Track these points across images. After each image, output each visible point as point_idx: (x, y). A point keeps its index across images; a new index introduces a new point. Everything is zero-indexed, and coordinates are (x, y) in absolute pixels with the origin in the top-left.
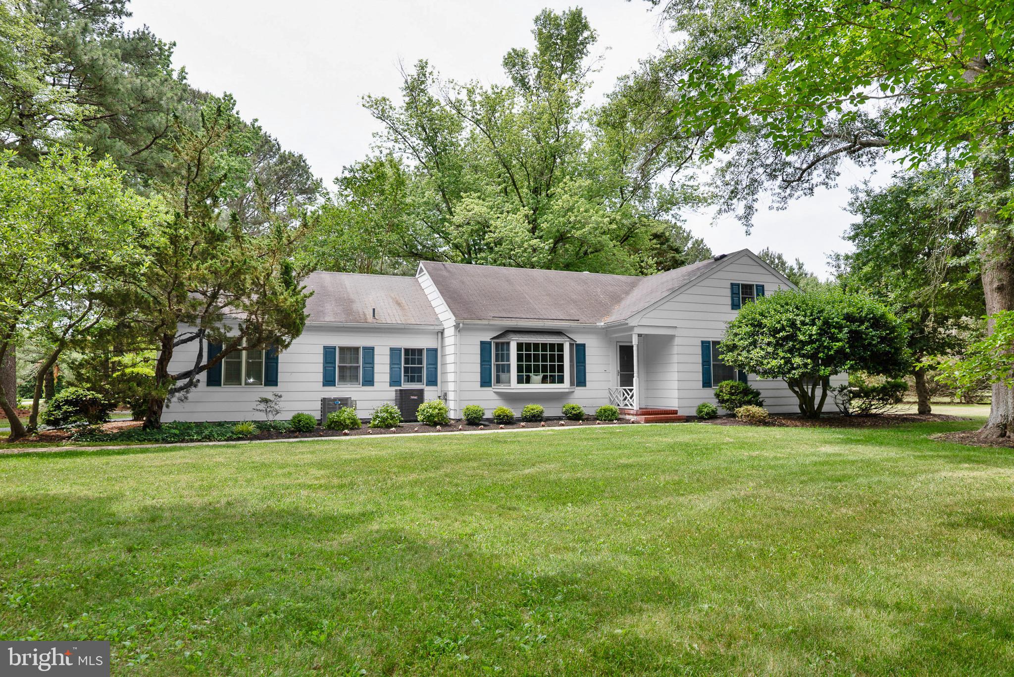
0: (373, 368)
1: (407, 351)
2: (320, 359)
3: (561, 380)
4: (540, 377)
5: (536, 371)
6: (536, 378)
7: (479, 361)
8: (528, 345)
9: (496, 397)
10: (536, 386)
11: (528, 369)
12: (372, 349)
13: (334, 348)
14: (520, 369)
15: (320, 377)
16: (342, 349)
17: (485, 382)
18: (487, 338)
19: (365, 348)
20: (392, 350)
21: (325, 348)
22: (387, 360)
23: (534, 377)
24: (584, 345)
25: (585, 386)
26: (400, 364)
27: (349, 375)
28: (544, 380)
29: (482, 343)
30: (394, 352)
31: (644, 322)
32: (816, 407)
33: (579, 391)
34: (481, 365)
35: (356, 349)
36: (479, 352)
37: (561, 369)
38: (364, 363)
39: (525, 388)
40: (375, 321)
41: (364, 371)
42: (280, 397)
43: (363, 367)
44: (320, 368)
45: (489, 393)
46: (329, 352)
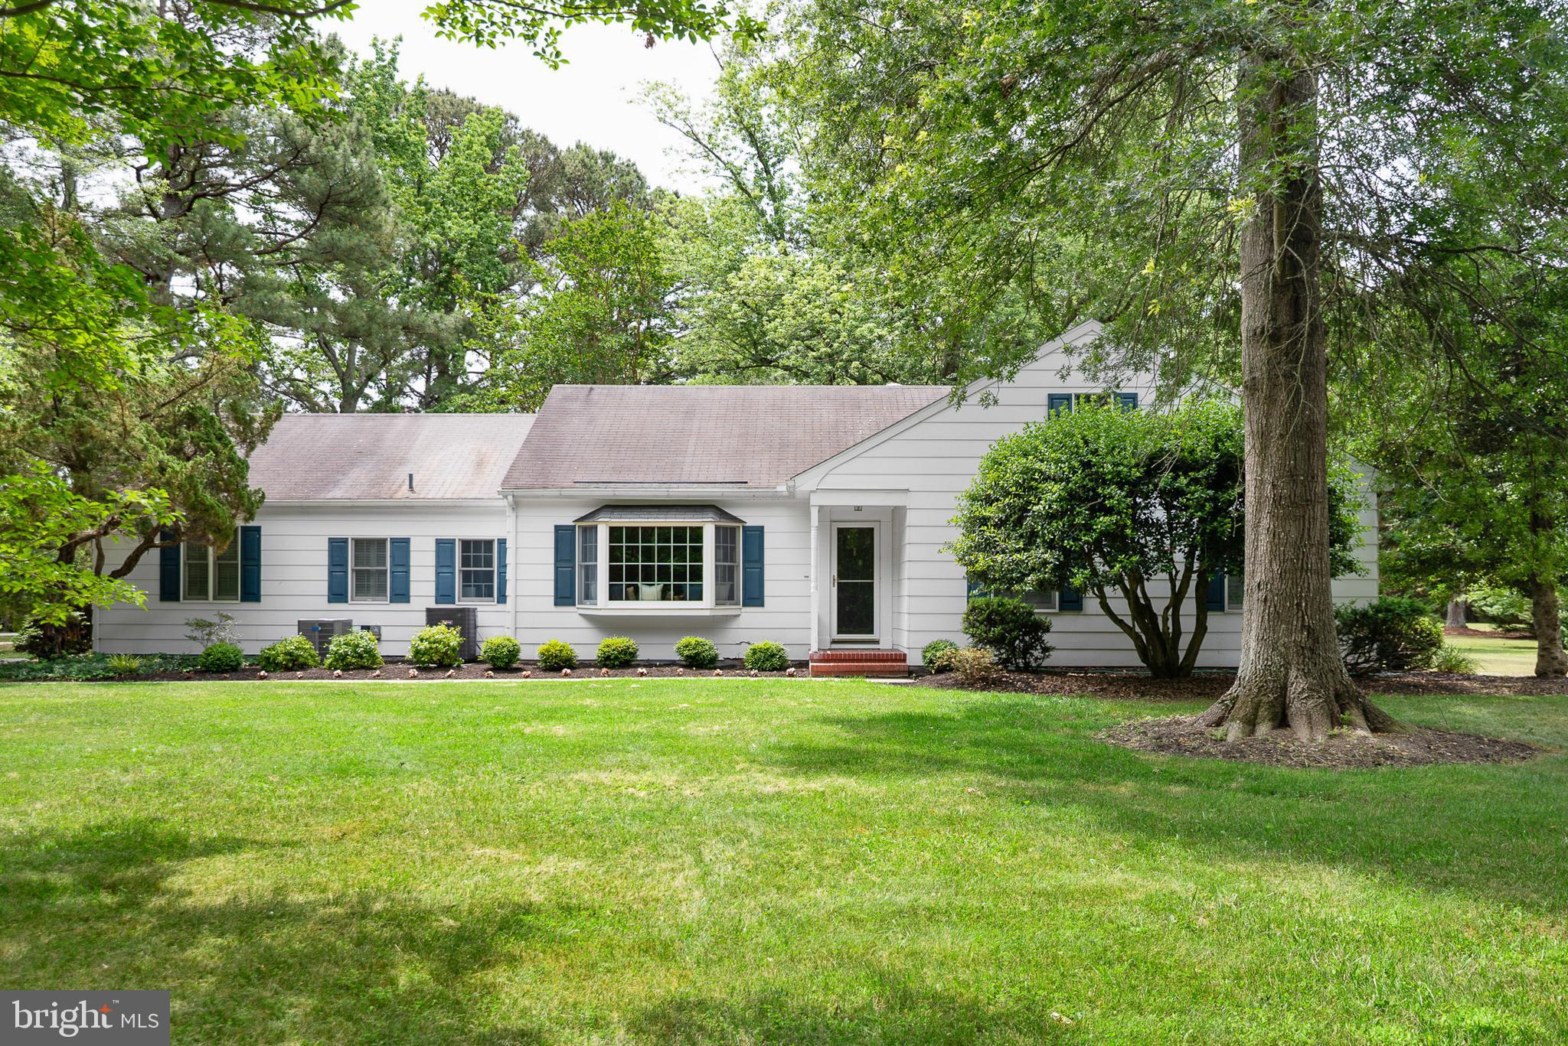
0: (408, 572)
1: (466, 544)
2: (323, 558)
3: (697, 595)
4: (657, 588)
5: (648, 577)
6: (650, 590)
7: (552, 561)
8: (632, 532)
9: (584, 623)
10: (650, 604)
11: (632, 573)
12: (407, 541)
13: (345, 541)
14: (614, 574)
15: (324, 588)
16: (359, 543)
17: (564, 596)
18: (567, 518)
19: (394, 541)
20: (439, 542)
21: (331, 541)
22: (431, 559)
23: (645, 589)
24: (761, 529)
25: (762, 605)
26: (453, 567)
27: (369, 585)
28: (664, 596)
29: (557, 528)
30: (443, 547)
31: (831, 482)
32: (1182, 655)
33: (749, 616)
34: (556, 568)
35: (381, 542)
36: (552, 545)
37: (697, 574)
38: (393, 565)
39: (625, 608)
40: (412, 495)
41: (392, 577)
42: (228, 618)
43: (392, 572)
44: (323, 573)
45: (571, 616)
46: (337, 547)
